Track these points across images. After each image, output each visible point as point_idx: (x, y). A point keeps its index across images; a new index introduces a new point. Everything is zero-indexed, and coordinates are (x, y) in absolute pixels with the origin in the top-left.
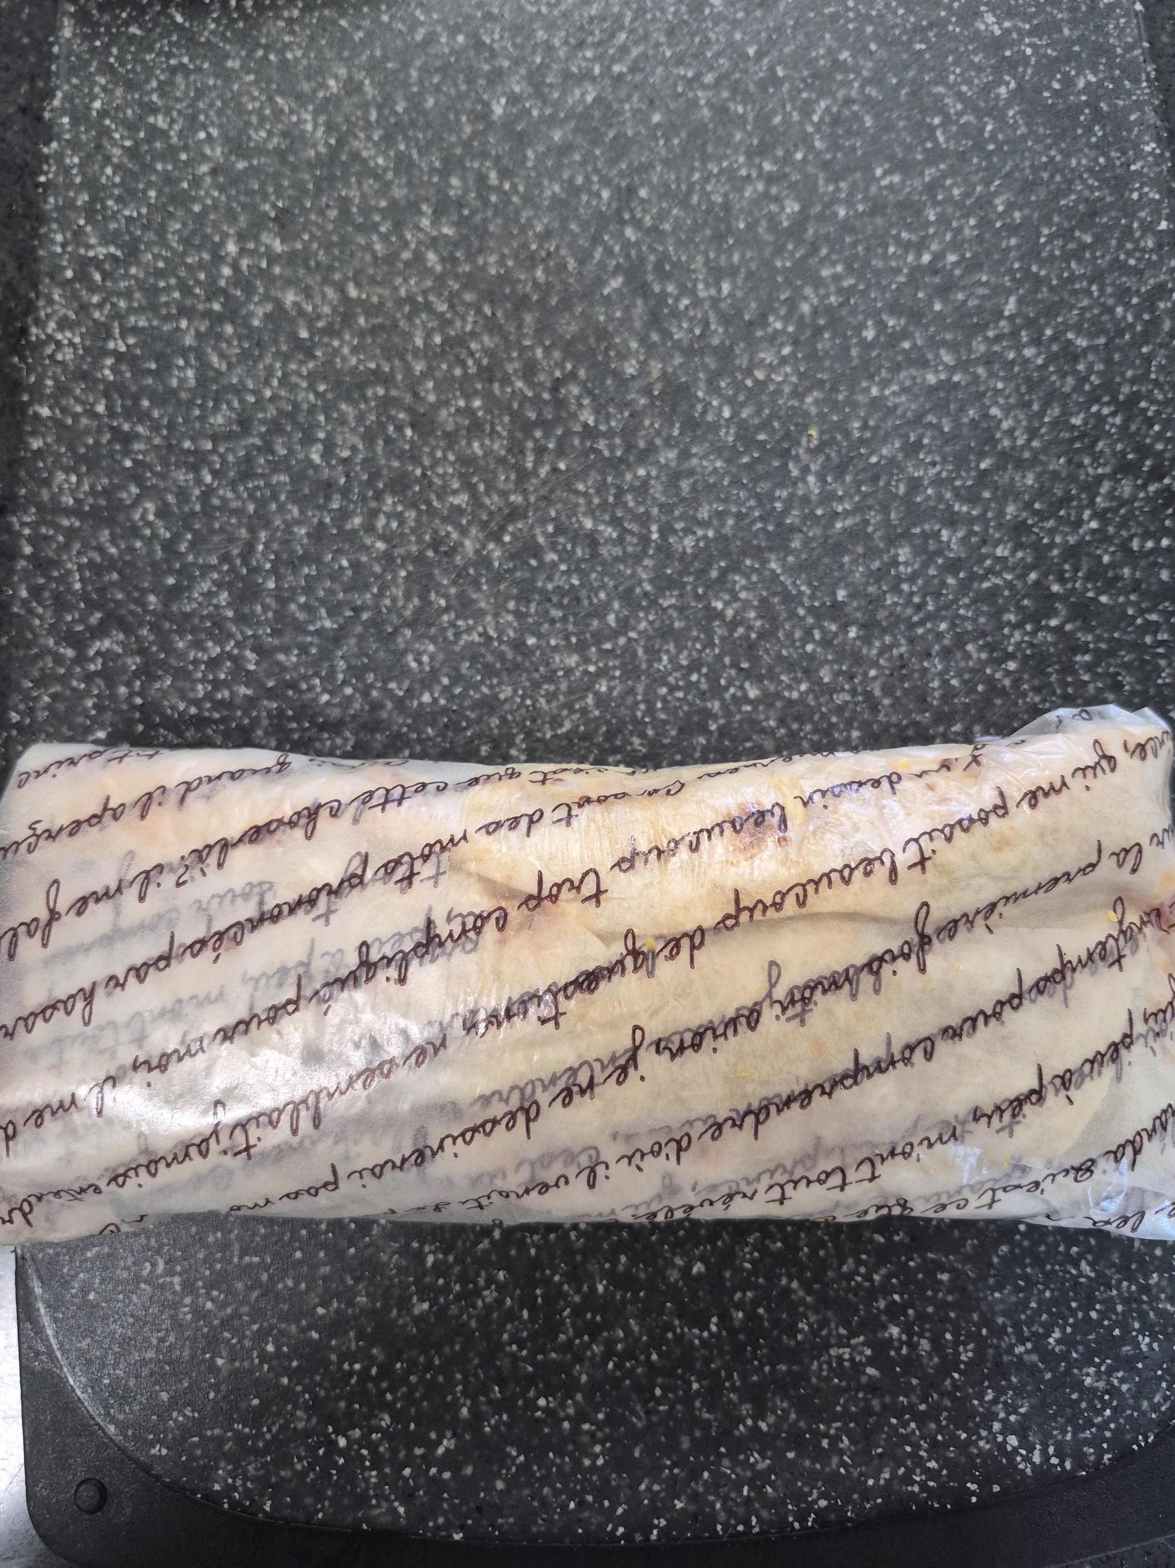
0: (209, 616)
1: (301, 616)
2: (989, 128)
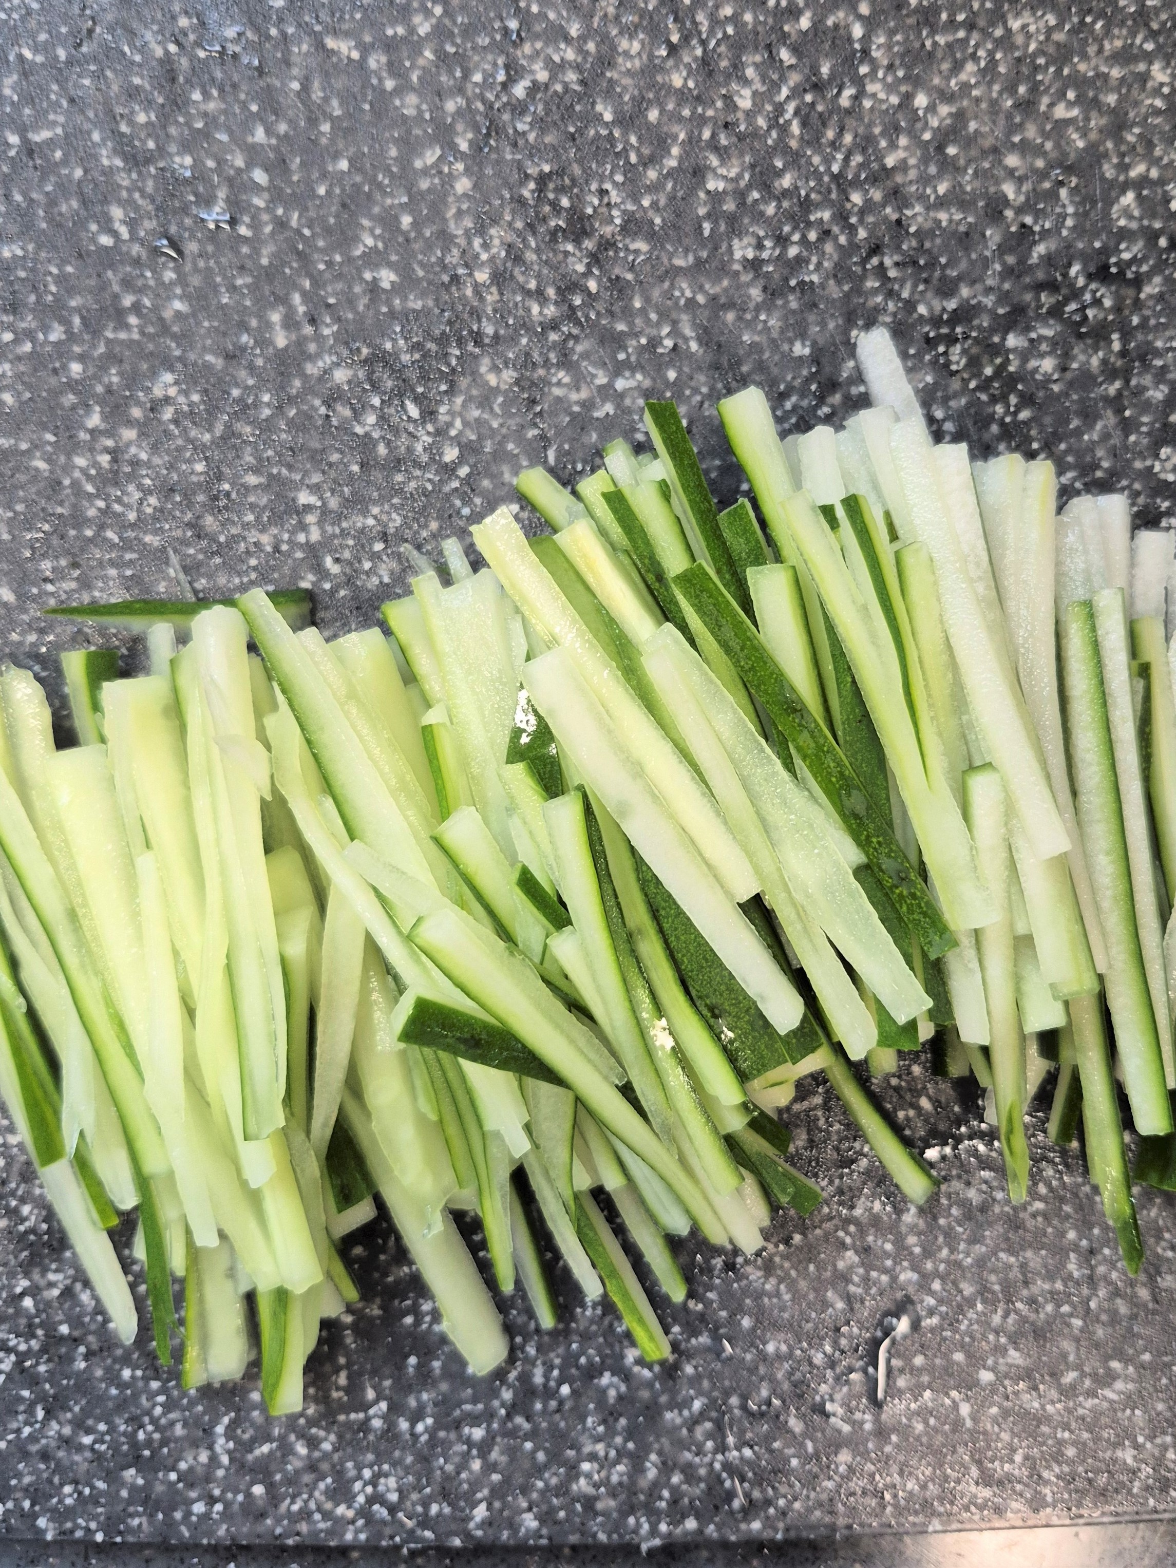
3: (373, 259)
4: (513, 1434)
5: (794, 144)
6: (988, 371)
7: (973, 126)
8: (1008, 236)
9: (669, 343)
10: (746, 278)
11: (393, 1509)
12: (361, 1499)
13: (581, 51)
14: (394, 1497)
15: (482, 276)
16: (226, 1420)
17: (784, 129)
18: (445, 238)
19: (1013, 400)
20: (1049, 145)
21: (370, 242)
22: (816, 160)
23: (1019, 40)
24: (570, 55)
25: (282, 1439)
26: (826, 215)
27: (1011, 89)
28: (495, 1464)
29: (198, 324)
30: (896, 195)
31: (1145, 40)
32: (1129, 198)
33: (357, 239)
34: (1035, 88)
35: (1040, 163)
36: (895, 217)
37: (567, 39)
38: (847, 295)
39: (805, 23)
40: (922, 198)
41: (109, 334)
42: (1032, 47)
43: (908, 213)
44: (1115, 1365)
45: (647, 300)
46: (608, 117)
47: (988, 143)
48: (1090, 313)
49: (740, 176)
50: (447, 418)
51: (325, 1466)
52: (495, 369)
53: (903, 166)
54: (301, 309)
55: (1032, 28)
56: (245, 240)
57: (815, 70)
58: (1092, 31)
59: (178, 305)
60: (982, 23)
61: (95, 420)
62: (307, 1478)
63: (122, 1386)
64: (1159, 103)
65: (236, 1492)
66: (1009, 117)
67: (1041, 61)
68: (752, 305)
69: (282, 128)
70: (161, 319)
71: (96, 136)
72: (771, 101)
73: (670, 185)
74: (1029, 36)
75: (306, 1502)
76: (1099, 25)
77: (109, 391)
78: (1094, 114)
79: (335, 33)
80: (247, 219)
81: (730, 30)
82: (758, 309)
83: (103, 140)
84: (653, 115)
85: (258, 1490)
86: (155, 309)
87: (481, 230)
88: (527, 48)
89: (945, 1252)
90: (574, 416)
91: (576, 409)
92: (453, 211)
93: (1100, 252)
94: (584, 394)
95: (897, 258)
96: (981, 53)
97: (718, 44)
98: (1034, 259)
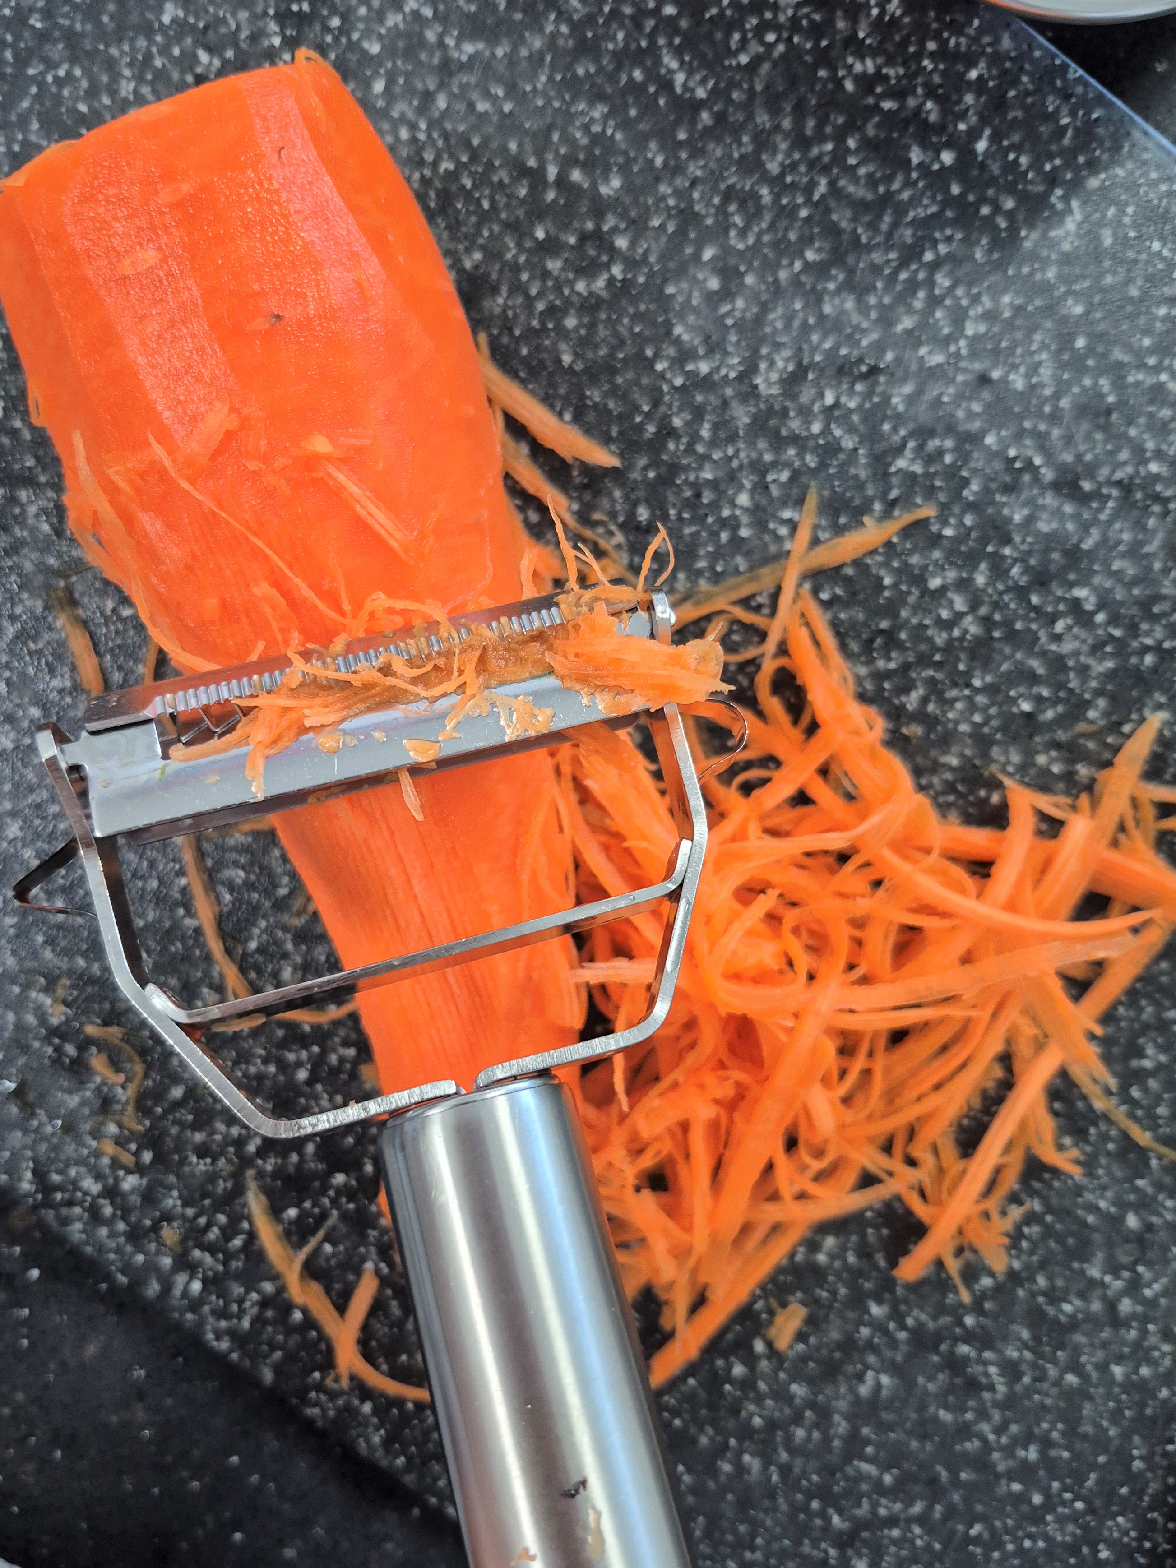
0: (1011, 350)
1: (933, 444)
2: (836, 1520)
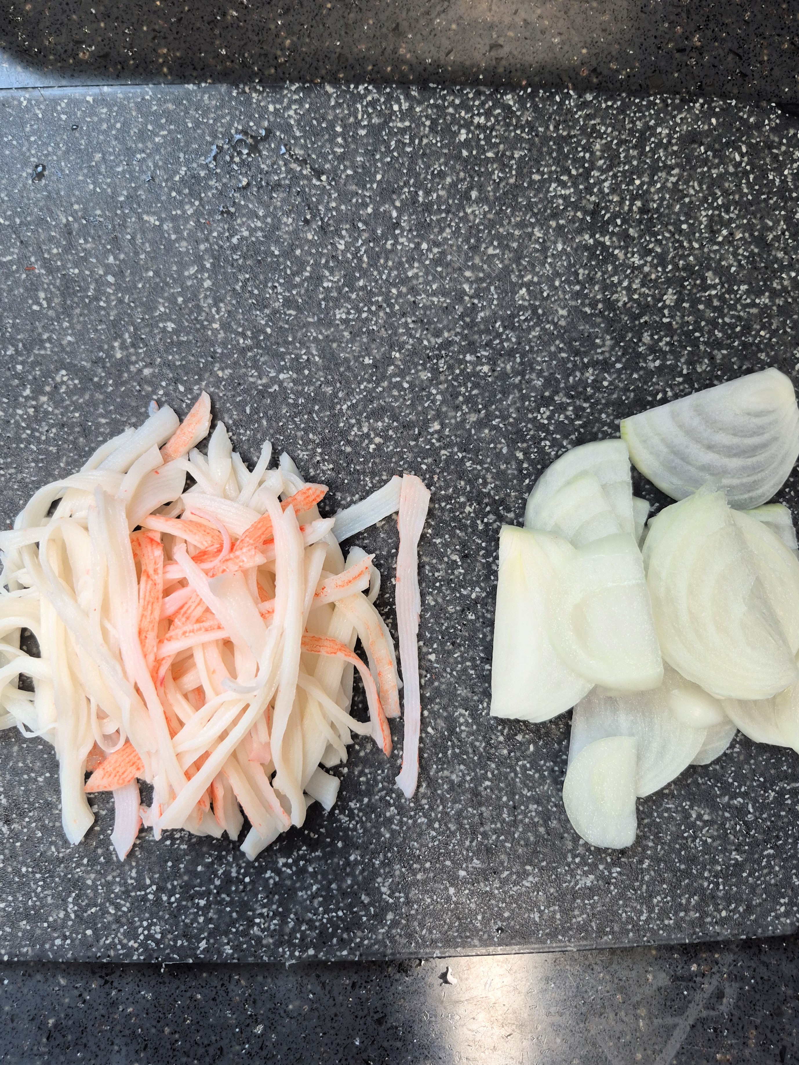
3: (165, 317)
4: (220, 903)
5: (364, 266)
6: (457, 371)
7: (449, 257)
8: (466, 308)
9: (305, 357)
10: (342, 327)
11: (158, 942)
12: (142, 937)
13: (264, 222)
14: (158, 936)
15: (216, 326)
16: (74, 895)
17: (360, 259)
18: (199, 308)
19: (469, 385)
20: (485, 267)
21: (162, 309)
22: (375, 273)
23: (471, 217)
24: (259, 224)
25: (102, 906)
26: (380, 299)
27: (467, 241)
28: (211, 919)
29: (79, 347)
30: (413, 290)
31: (531, 217)
32: (524, 291)
33: (156, 308)
34: (478, 240)
35: (481, 275)
36: (413, 299)
37: (257, 217)
38: (390, 336)
39: (370, 210)
40: (425, 291)
41: (37, 352)
42: (477, 221)
43: (419, 298)
44: (528, 867)
45: (294, 338)
46: (277, 253)
47: (456, 265)
48: (506, 344)
49: (339, 280)
50: (198, 392)
51: (124, 920)
52: (222, 369)
53: (416, 276)
54: (129, 340)
55: (477, 212)
56: (103, 308)
57: (374, 231)
58: (506, 213)
59: (69, 338)
60: (453, 210)
61: (27, 392)
62: (114, 927)
63: (22, 876)
64: (537, 246)
65: (77, 934)
66: (466, 254)
67: (481, 227)
68: (345, 340)
69: (122, 256)
70: (61, 345)
71: (33, 259)
72: (354, 246)
73: (306, 285)
74: (475, 216)
75: (113, 938)
76: (508, 211)
77: (35, 378)
78: (507, 252)
79: (148, 213)
80: (104, 299)
81: (334, 213)
82: (347, 342)
83: (36, 261)
84: (298, 252)
85: (89, 932)
86: (59, 340)
87: (216, 304)
88: (239, 221)
89: (441, 807)
90: (260, 392)
91: (260, 387)
92: (203, 295)
93: (510, 316)
94: (264, 381)
95: (413, 318)
96: (453, 224)
97: (329, 219)
98: (479, 319)
